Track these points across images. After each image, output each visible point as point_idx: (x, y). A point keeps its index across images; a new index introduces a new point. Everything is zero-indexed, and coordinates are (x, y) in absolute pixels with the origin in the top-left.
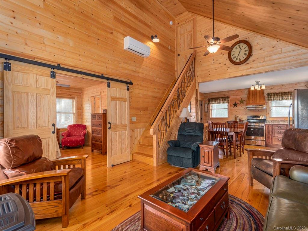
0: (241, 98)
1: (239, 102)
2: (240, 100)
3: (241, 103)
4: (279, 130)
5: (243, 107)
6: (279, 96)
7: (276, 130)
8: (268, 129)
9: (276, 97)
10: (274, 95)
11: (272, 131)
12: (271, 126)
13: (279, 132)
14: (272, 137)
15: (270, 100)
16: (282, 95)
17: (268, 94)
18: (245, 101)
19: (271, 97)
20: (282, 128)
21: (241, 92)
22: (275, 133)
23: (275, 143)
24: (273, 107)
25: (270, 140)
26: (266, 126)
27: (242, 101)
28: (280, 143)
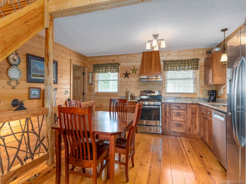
0: (134, 65)
1: (131, 72)
3: (133, 73)
4: (178, 111)
6: (176, 65)
7: (174, 111)
8: (165, 109)
9: (173, 66)
10: (171, 63)
11: (169, 113)
12: (168, 106)
13: (177, 113)
14: (170, 121)
15: (166, 70)
16: (179, 63)
17: (165, 62)
18: (138, 69)
19: (168, 65)
20: (181, 108)
21: (133, 58)
22: (173, 116)
23: (172, 129)
24: (169, 79)
25: (167, 125)
26: (163, 105)
27: (135, 70)
28: (179, 130)
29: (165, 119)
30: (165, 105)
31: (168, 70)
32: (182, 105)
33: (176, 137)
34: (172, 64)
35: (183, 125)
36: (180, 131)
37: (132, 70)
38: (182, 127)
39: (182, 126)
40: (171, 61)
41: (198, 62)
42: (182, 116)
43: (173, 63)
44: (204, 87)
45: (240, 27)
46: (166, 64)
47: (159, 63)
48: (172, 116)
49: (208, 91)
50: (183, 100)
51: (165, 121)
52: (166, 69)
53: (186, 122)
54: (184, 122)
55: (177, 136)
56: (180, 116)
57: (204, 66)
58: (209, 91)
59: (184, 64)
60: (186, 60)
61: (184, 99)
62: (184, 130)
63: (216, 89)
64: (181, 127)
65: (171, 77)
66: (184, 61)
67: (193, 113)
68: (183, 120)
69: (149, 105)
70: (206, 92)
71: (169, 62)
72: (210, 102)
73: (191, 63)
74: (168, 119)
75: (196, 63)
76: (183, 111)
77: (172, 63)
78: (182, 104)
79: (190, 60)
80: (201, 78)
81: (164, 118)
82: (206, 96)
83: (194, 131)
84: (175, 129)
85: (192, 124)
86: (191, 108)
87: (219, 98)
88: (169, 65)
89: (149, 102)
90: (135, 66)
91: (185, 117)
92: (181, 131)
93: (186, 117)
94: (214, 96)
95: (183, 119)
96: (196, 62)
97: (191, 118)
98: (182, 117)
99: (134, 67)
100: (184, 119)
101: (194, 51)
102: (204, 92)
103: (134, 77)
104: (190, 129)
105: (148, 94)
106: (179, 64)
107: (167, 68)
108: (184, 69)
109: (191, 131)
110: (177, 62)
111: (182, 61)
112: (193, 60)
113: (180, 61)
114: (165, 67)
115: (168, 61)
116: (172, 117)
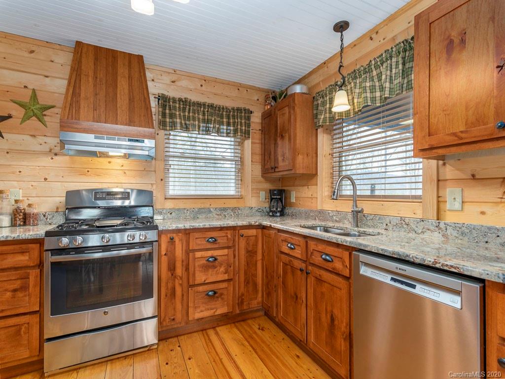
0: (31, 87)
1: (18, 112)
2: (26, 98)
3: (26, 118)
4: (210, 253)
5: (41, 139)
6: (197, 115)
7: (198, 254)
8: (171, 254)
9: (189, 117)
10: (182, 106)
11: (184, 263)
12: (181, 240)
13: (208, 260)
14: (185, 290)
15: (168, 128)
16: (206, 113)
17: (163, 100)
18: (53, 107)
19: (174, 112)
20: (219, 243)
21: (27, 54)
22: (197, 269)
23: (194, 313)
24: (174, 157)
25: (179, 306)
26: (164, 240)
27: (38, 106)
28: (212, 309)
29: (170, 285)
30: (172, 239)
31: (173, 126)
32: (222, 233)
33: (204, 332)
34: (187, 110)
35: (225, 292)
36: (216, 314)
37: (22, 105)
38: (222, 299)
39: (223, 296)
40: (184, 100)
41: (249, 119)
42: (221, 265)
43: (189, 109)
44: (259, 182)
45: (371, 31)
46: (167, 108)
47: (145, 98)
48: (194, 271)
49: (270, 190)
50: (216, 216)
51: (169, 295)
52: (168, 123)
53: (232, 282)
54: (228, 280)
55: (205, 330)
56: (216, 267)
57: (260, 132)
58: (271, 192)
59: (218, 116)
60: (223, 108)
61: (218, 213)
62: (228, 305)
63: (282, 187)
64: (220, 299)
65: (181, 151)
66: (217, 109)
67: (249, 251)
68: (226, 277)
69: (105, 248)
70: (264, 192)
71: (178, 102)
72: (277, 216)
73: (234, 116)
74: (181, 285)
75: (245, 119)
76: (225, 251)
77: (184, 109)
78: (221, 229)
79: (233, 109)
80: (253, 160)
81: (167, 283)
82: (264, 202)
83: (253, 301)
84: (202, 311)
85: (247, 282)
86: (245, 239)
87: (293, 208)
88: (178, 113)
89: (107, 235)
90: (38, 93)
91: (230, 267)
92: (219, 312)
93: (232, 268)
94: (282, 203)
95: (226, 273)
96: (244, 115)
97: (245, 266)
98: (222, 269)
99: (30, 93)
100: (226, 275)
101: (239, 89)
102: (259, 193)
103: (34, 136)
104: (243, 299)
105: (101, 203)
106: (204, 114)
107: (171, 120)
108: (218, 132)
109: (245, 303)
110: (201, 107)
111: (211, 106)
112: (239, 110)
113: (208, 106)
114: (164, 115)
115: (174, 100)
116: (194, 275)
